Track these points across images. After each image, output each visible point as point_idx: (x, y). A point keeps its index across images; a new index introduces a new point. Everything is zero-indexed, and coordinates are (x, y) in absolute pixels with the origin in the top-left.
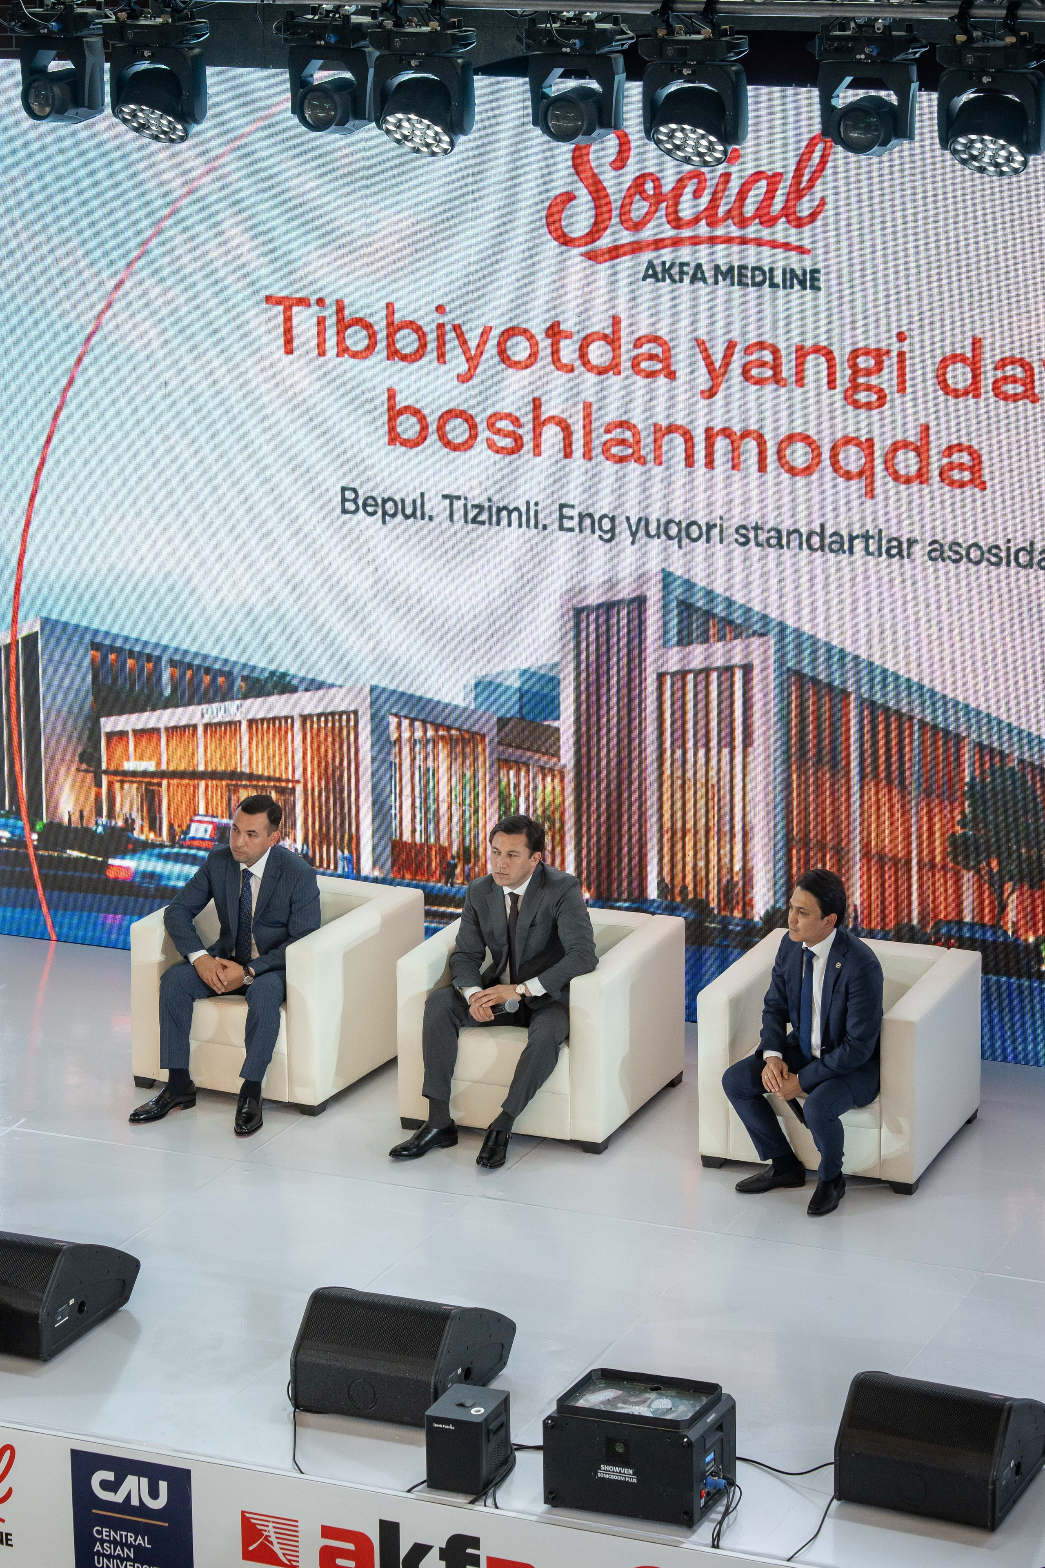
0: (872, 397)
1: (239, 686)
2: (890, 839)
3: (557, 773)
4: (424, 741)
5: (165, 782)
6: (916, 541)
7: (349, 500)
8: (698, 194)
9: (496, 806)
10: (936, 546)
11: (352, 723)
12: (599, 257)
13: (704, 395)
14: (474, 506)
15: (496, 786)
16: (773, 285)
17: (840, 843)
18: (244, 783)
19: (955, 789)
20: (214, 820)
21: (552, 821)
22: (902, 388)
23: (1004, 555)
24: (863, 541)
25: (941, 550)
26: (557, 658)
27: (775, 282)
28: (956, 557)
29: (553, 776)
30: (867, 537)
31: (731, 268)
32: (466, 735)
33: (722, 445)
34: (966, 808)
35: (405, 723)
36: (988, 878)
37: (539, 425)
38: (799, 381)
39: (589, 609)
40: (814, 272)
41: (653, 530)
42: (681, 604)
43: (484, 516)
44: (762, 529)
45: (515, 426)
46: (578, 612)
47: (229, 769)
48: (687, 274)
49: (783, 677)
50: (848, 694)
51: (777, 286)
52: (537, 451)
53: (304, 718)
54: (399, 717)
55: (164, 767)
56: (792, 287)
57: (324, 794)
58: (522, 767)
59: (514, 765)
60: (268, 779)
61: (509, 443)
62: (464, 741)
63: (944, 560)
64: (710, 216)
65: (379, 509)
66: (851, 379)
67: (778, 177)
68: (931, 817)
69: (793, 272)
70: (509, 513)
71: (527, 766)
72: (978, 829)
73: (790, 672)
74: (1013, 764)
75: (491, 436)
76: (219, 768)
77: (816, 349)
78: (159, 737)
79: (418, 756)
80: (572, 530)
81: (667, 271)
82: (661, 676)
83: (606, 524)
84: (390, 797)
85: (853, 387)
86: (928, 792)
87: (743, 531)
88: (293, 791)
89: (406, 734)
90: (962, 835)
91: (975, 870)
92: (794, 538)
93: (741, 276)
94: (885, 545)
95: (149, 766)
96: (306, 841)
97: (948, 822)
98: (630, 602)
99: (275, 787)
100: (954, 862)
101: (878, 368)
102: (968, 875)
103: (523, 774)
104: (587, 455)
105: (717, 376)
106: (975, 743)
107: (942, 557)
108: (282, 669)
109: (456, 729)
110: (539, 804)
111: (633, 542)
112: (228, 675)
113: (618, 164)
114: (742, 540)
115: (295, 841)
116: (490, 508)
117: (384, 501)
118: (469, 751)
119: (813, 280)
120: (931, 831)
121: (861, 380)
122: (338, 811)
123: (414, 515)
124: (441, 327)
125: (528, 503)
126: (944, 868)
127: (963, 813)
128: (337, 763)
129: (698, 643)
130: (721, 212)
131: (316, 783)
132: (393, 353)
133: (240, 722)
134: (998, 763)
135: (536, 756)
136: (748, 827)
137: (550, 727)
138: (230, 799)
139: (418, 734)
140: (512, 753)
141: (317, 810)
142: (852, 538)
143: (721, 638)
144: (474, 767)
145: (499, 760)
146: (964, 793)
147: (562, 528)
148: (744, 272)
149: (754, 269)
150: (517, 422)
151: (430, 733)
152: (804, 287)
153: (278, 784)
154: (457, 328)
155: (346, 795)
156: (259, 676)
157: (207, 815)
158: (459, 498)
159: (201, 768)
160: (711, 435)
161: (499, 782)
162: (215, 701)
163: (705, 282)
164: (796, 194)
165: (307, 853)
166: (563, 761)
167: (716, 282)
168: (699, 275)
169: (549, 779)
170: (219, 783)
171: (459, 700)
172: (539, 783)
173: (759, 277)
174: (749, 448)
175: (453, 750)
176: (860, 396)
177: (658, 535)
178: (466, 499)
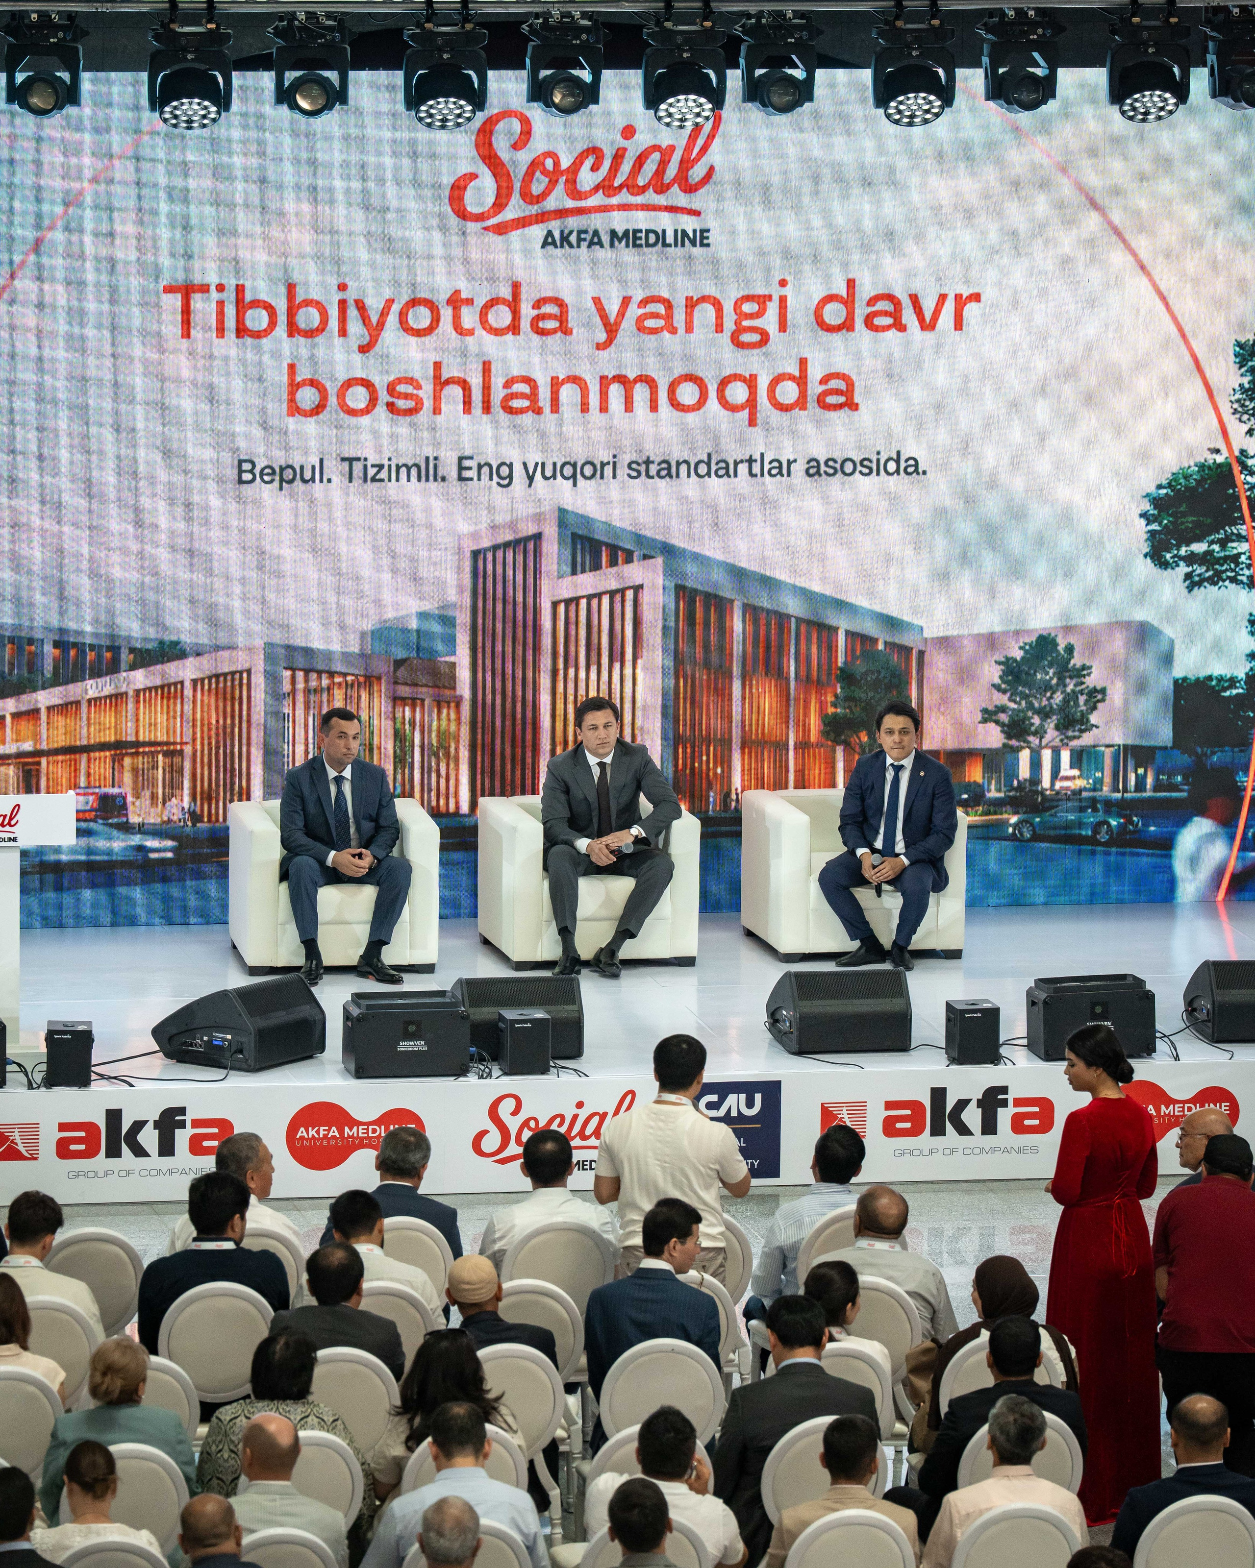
0: (756, 337)
1: (126, 658)
2: (769, 726)
3: (453, 705)
4: (319, 690)
5: (44, 761)
6: (795, 461)
7: (246, 471)
8: (595, 168)
9: (391, 742)
10: (813, 464)
11: (245, 681)
12: (499, 229)
13: (601, 347)
14: (373, 466)
15: (391, 723)
16: (665, 245)
17: (723, 735)
18: (130, 751)
19: (829, 675)
20: (97, 790)
21: (447, 749)
22: (783, 328)
23: (874, 466)
24: (746, 465)
25: (818, 467)
26: (453, 598)
27: (668, 242)
28: (831, 471)
29: (449, 707)
30: (751, 461)
31: (627, 232)
32: (362, 679)
33: (616, 391)
34: (839, 690)
35: (300, 675)
36: (858, 749)
37: (439, 385)
38: (689, 329)
39: (486, 550)
40: (702, 231)
41: (549, 472)
42: (575, 537)
43: (384, 474)
44: (653, 462)
45: (415, 388)
46: (475, 554)
47: (113, 739)
48: (585, 240)
49: (673, 593)
50: (732, 601)
51: (669, 246)
52: (437, 409)
53: (194, 682)
54: (293, 670)
55: (44, 746)
56: (683, 245)
57: (213, 752)
58: (418, 703)
59: (410, 702)
60: (155, 744)
61: (410, 404)
62: (359, 685)
63: (820, 475)
64: (608, 187)
65: (277, 478)
66: (736, 323)
67: (671, 149)
68: (807, 702)
69: (684, 233)
70: (409, 469)
71: (423, 701)
72: (850, 708)
73: (679, 588)
74: (881, 646)
75: (390, 399)
76: (102, 740)
77: (704, 299)
78: (38, 718)
79: (312, 705)
80: (471, 479)
81: (565, 239)
82: (555, 605)
83: (505, 471)
84: (282, 747)
85: (740, 329)
86: (804, 680)
87: (634, 466)
88: (181, 753)
89: (300, 686)
90: (835, 715)
91: (846, 743)
92: (684, 468)
93: (635, 238)
94: (767, 467)
95: (27, 746)
96: (194, 799)
97: (822, 704)
98: (526, 540)
99: (162, 750)
100: (827, 739)
101: (761, 312)
102: (840, 750)
103: (418, 709)
104: (486, 409)
105: (612, 330)
106: (847, 633)
107: (818, 473)
108: (174, 638)
109: (353, 675)
110: (434, 734)
111: (530, 486)
112: (116, 650)
113: (519, 144)
114: (635, 474)
115: (182, 800)
116: (390, 466)
117: (282, 469)
118: (365, 694)
119: (702, 238)
120: (807, 714)
121: (745, 323)
122: (229, 766)
123: (313, 479)
124: (343, 303)
125: (427, 459)
126: (818, 745)
127: (836, 696)
128: (229, 721)
129: (591, 570)
130: (618, 182)
131: (206, 743)
132: (293, 330)
133: (126, 693)
134: (868, 647)
135: (431, 691)
136: (637, 732)
137: (446, 662)
138: (113, 769)
139: (313, 684)
140: (408, 691)
141: (206, 768)
142: (736, 463)
143: (613, 563)
144: (370, 707)
145: (395, 699)
146: (837, 677)
147: (460, 478)
148: (638, 235)
149: (648, 232)
150: (417, 385)
151: (325, 682)
152: (693, 244)
153: (165, 748)
154: (359, 304)
155: (237, 750)
156: (149, 646)
157: (89, 787)
158: (358, 459)
159: (84, 742)
160: (605, 383)
161: (395, 719)
162: (100, 676)
163: (602, 246)
164: (687, 163)
165: (194, 811)
166: (458, 692)
167: (612, 245)
168: (596, 240)
169: (445, 711)
170: (102, 754)
171: (354, 647)
172: (435, 716)
173: (652, 238)
174: (642, 392)
175: (349, 694)
176: (744, 338)
177: (554, 476)
178: (365, 460)
